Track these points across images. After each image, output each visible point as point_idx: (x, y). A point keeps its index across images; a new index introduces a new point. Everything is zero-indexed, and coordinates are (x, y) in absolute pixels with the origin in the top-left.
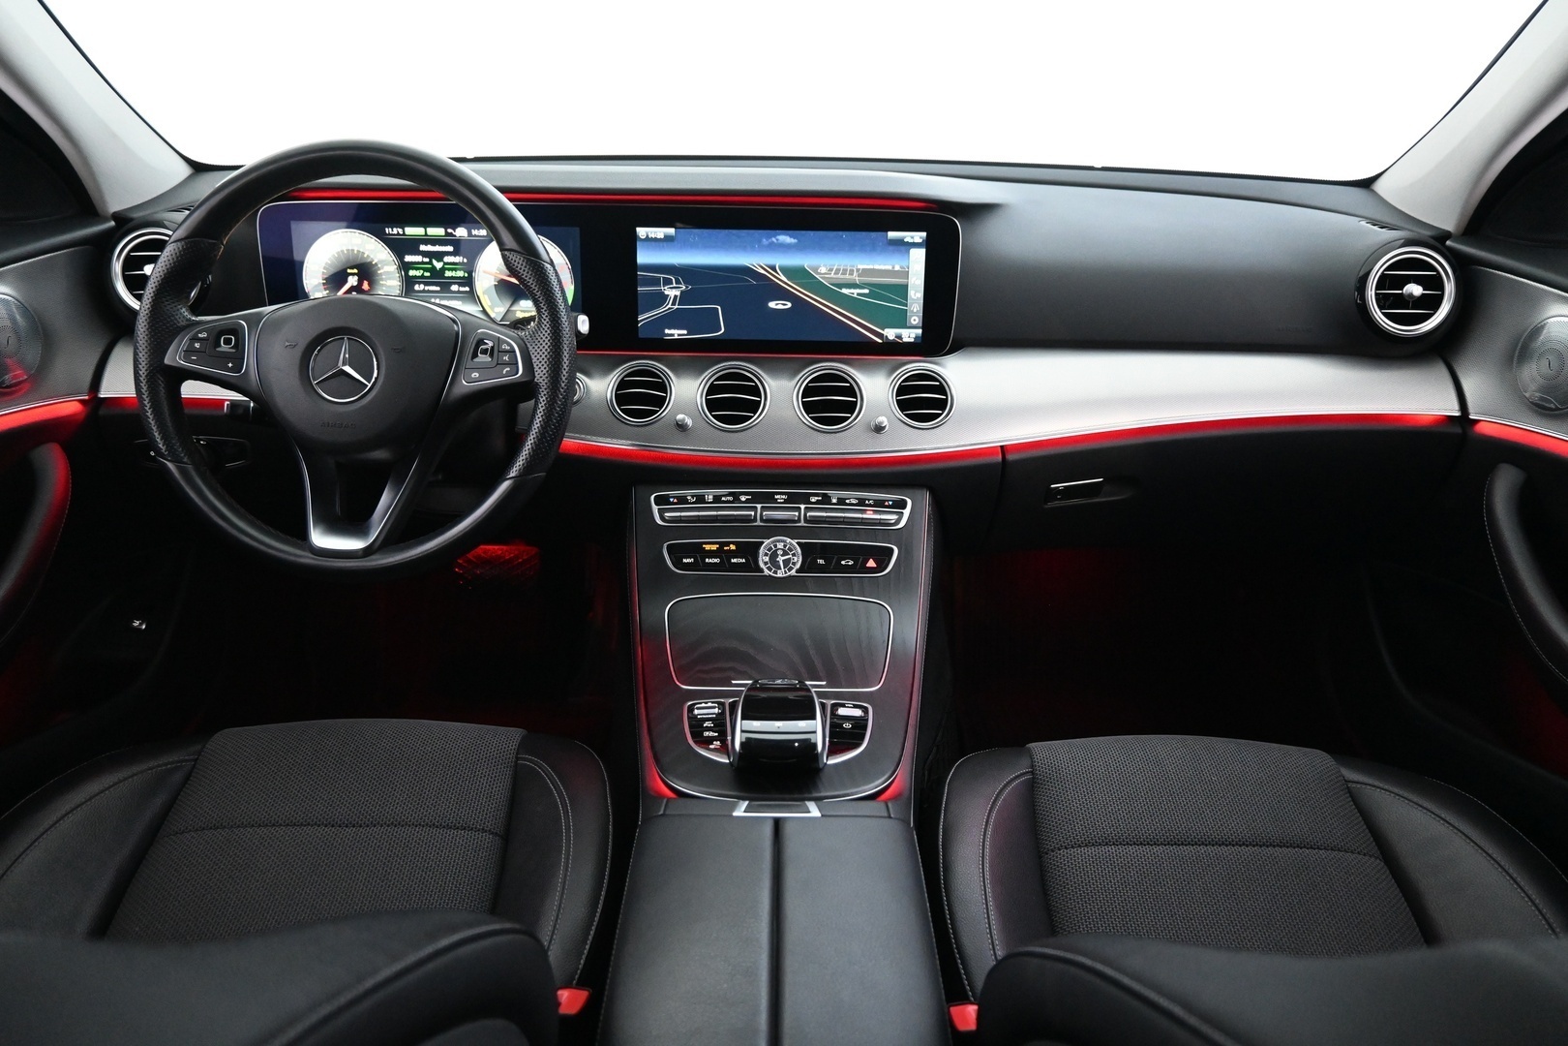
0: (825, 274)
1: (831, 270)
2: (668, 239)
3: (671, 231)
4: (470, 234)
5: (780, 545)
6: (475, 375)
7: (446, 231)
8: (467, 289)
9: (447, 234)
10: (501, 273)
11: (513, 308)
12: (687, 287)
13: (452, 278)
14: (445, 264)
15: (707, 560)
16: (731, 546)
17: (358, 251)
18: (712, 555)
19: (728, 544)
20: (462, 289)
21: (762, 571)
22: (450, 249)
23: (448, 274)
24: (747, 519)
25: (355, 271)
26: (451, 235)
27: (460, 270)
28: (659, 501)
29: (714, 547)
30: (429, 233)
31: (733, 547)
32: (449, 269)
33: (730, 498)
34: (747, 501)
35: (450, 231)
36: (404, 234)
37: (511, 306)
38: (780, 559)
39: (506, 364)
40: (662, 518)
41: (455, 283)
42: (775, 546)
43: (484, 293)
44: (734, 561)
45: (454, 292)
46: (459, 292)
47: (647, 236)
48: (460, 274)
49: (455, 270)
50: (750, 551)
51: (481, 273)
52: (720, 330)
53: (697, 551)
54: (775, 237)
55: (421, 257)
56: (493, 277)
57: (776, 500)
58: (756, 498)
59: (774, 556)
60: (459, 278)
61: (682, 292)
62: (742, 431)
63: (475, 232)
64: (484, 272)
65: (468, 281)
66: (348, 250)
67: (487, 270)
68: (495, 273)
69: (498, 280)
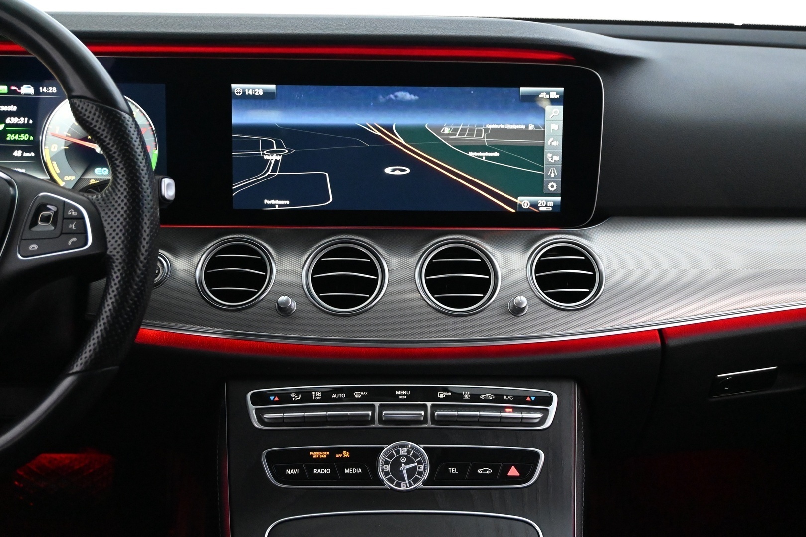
0: (449, 134)
1: (456, 130)
2: (267, 95)
3: (272, 87)
4: (37, 91)
5: (403, 451)
6: (34, 247)
7: (9, 89)
8: (33, 154)
9: (10, 92)
11: (88, 176)
12: (289, 151)
13: (15, 141)
14: (7, 125)
15: (315, 471)
16: (344, 453)
18: (320, 463)
19: (340, 451)
20: (26, 154)
21: (381, 483)
22: (14, 108)
23: (11, 137)
24: (363, 420)
26: (15, 92)
27: (25, 132)
28: (258, 399)
29: (323, 455)
31: (346, 454)
32: (12, 132)
33: (343, 395)
34: (363, 399)
35: (14, 88)
37: (84, 174)
38: (404, 468)
39: (72, 233)
40: (261, 420)
41: (18, 148)
42: (397, 452)
43: (52, 159)
44: (348, 471)
45: (17, 158)
46: (22, 158)
47: (244, 93)
48: (24, 137)
49: (20, 133)
50: (368, 459)
51: (49, 137)
52: (329, 199)
53: (304, 460)
54: (393, 94)
57: (396, 398)
58: (374, 395)
59: (396, 464)
60: (24, 142)
61: (283, 157)
62: (356, 315)
63: (44, 90)
64: (54, 135)
65: (35, 146)
67: (57, 132)
68: (67, 136)
69: (68, 144)
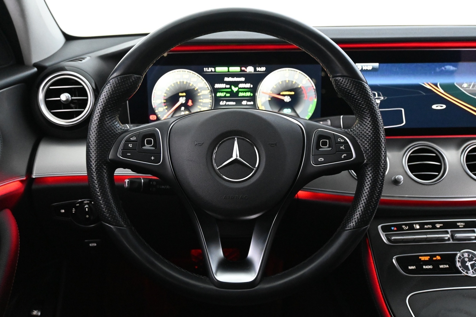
0: (466, 88)
1: (470, 85)
2: (374, 70)
3: (376, 65)
4: (255, 70)
5: (466, 255)
6: (321, 159)
7: (241, 69)
8: (252, 103)
9: (241, 71)
10: (273, 93)
12: (384, 98)
13: (243, 97)
14: (239, 88)
15: (424, 267)
16: (437, 257)
17: (187, 82)
18: (426, 263)
19: (435, 256)
20: (249, 103)
21: (461, 273)
22: (243, 79)
23: (241, 94)
24: (442, 239)
25: (184, 94)
26: (244, 71)
27: (248, 91)
28: (384, 229)
29: (427, 258)
30: (230, 71)
31: (438, 258)
32: (241, 92)
33: (430, 226)
34: (441, 228)
35: (243, 68)
36: (215, 71)
38: (469, 264)
39: (343, 151)
40: (389, 240)
41: (245, 100)
42: (463, 255)
44: (441, 266)
45: (244, 105)
46: (247, 105)
47: (362, 68)
48: (248, 94)
49: (246, 92)
50: (450, 259)
51: (261, 94)
52: (403, 122)
53: (416, 261)
54: (444, 66)
55: (225, 85)
56: (268, 96)
57: (458, 227)
58: (446, 225)
59: (463, 262)
60: (247, 97)
61: (381, 101)
62: (434, 184)
63: (258, 69)
64: (263, 93)
65: (253, 99)
66: (180, 82)
67: (265, 91)
68: (270, 93)
69: (271, 97)
